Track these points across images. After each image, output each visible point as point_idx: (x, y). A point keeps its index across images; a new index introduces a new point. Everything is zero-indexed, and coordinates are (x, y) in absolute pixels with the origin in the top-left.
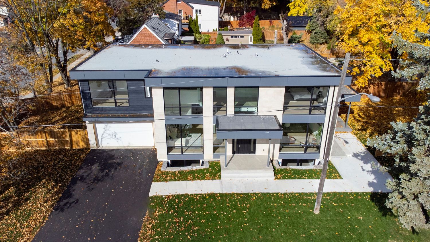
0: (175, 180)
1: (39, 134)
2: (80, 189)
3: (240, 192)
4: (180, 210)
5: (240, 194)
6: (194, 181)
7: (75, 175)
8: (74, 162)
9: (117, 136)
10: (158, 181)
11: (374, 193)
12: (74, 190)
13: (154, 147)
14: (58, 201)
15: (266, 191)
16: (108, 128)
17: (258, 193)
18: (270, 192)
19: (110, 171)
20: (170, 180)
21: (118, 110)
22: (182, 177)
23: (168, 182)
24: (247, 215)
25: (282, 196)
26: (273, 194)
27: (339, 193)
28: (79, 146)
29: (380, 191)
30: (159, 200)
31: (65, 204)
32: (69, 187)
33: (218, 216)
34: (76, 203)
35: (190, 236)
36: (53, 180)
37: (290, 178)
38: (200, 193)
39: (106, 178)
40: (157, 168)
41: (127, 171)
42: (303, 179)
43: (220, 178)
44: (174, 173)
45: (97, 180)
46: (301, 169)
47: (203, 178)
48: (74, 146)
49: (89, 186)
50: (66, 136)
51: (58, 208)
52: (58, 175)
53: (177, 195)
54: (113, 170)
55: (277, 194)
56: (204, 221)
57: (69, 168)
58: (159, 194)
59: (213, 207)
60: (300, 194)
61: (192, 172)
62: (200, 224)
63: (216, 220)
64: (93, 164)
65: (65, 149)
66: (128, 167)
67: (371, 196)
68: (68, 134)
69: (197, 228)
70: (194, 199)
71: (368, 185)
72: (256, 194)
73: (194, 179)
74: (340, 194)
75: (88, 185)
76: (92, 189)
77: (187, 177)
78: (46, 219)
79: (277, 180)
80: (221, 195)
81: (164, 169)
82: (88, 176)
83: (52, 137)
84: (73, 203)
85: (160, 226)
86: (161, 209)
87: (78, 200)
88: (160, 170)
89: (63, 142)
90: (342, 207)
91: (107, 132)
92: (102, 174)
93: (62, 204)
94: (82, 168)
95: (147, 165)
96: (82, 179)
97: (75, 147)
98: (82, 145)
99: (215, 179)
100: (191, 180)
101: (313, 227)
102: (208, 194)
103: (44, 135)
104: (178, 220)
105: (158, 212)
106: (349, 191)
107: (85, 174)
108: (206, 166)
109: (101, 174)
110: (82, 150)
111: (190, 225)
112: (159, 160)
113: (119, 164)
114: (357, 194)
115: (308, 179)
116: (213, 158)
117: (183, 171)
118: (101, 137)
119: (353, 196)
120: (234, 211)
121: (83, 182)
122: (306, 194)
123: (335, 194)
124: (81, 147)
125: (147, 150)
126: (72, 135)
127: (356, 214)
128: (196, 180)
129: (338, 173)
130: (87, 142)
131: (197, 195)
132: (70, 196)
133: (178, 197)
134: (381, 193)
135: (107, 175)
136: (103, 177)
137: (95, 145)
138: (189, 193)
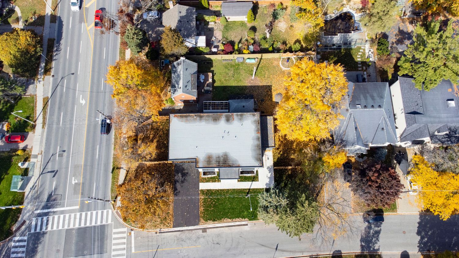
2: (178, 186)
3: (226, 189)
7: (174, 179)
10: (201, 182)
11: (266, 188)
14: (174, 192)
15: (234, 188)
20: (205, 182)
22: (208, 180)
25: (238, 190)
26: (236, 189)
29: (269, 187)
30: (202, 191)
31: (177, 193)
32: (175, 185)
36: (169, 182)
37: (242, 181)
39: (185, 181)
40: (200, 176)
42: (246, 181)
43: (220, 182)
44: (206, 178)
45: (182, 182)
46: (247, 176)
47: (215, 181)
52: (169, 179)
58: (202, 189)
60: (243, 189)
61: (211, 178)
62: (215, 202)
66: (190, 175)
71: (266, 185)
72: (231, 189)
73: (212, 182)
75: (180, 184)
76: (182, 186)
78: (174, 198)
79: (238, 182)
80: (221, 190)
81: (203, 176)
82: (179, 179)
86: (204, 195)
87: (179, 192)
93: (176, 193)
94: (176, 175)
96: (178, 181)
102: (217, 190)
106: (258, 188)
107: (178, 179)
108: (216, 175)
109: (183, 179)
112: (200, 171)
114: (260, 189)
115: (248, 181)
121: (178, 183)
123: (254, 189)
129: (258, 179)
131: (214, 190)
132: (177, 189)
133: (208, 190)
135: (185, 179)
138: (212, 188)
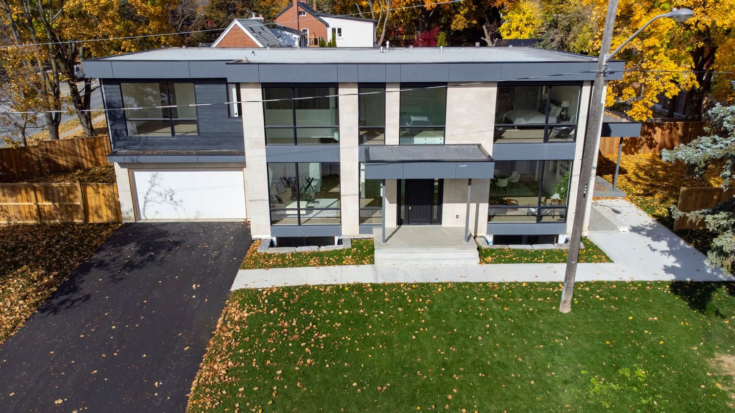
0: (284, 266)
1: (23, 192)
3: (412, 282)
4: (292, 309)
5: (411, 284)
6: (322, 268)
7: (88, 259)
8: (88, 242)
9: (174, 197)
10: (250, 268)
11: (677, 282)
12: (83, 281)
13: (246, 219)
14: (48, 298)
15: (462, 280)
16: (157, 182)
17: (447, 283)
18: (472, 281)
19: (157, 253)
20: (274, 266)
21: (176, 144)
22: (298, 261)
23: (271, 270)
24: (425, 314)
25: (495, 288)
26: (478, 284)
27: (608, 282)
28: (100, 217)
29: (688, 280)
30: (251, 296)
31: (63, 303)
32: (72, 278)
33: (368, 317)
34: (84, 300)
35: (310, 348)
36: (43, 266)
37: (510, 261)
38: (334, 283)
39: (150, 263)
40: (251, 249)
41: (190, 254)
42: (537, 262)
43: (372, 262)
44: (282, 255)
45: (131, 266)
46: (532, 250)
47: (339, 262)
48: (90, 216)
49: (113, 276)
50: (76, 197)
51: (46, 307)
52: (55, 259)
53: (287, 287)
54: (164, 252)
55: (485, 284)
56: (339, 325)
57: (77, 250)
58: (252, 286)
59: (358, 304)
60: (531, 284)
61: (318, 254)
62: (330, 330)
63: (365, 322)
64: (125, 244)
65: (74, 224)
66: (193, 247)
67: (671, 286)
68: (79, 194)
69: (324, 335)
70: (321, 292)
71: (663, 271)
72: (443, 284)
73: (321, 264)
74: (610, 283)
75: (111, 274)
76: (121, 279)
77: (308, 261)
78: (21, 325)
79: (485, 266)
80: (374, 286)
81: (263, 250)
82: (113, 260)
83: (47, 199)
84: (78, 300)
85: (250, 333)
86: (254, 307)
87: (88, 297)
88: (256, 251)
89: (69, 209)
90: (616, 303)
91: (156, 189)
92: (142, 258)
93: (55, 302)
94: (103, 250)
95: (230, 244)
96: (101, 264)
97: (93, 219)
98: (106, 215)
99: (363, 264)
100: (314, 266)
101: (559, 334)
102: (349, 285)
103: (32, 193)
104: (286, 324)
105: (248, 312)
106: (627, 279)
107: (108, 259)
108: (347, 246)
109: (139, 258)
110: (106, 225)
111: (311, 332)
112: (254, 237)
113: (177, 243)
114: (644, 283)
115: (545, 262)
116: (360, 232)
117: (300, 253)
118: (144, 199)
119: (636, 286)
120: (400, 309)
121: (102, 269)
122: (543, 284)
123: (600, 284)
124: (105, 220)
125: (233, 223)
126: (88, 195)
127: (645, 313)
128: (325, 265)
129: (604, 254)
130: (116, 208)
131: (326, 286)
132: (75, 290)
133: (288, 289)
134: (691, 282)
135: (151, 258)
136: (142, 262)
137: (132, 215)
138: (311, 284)
